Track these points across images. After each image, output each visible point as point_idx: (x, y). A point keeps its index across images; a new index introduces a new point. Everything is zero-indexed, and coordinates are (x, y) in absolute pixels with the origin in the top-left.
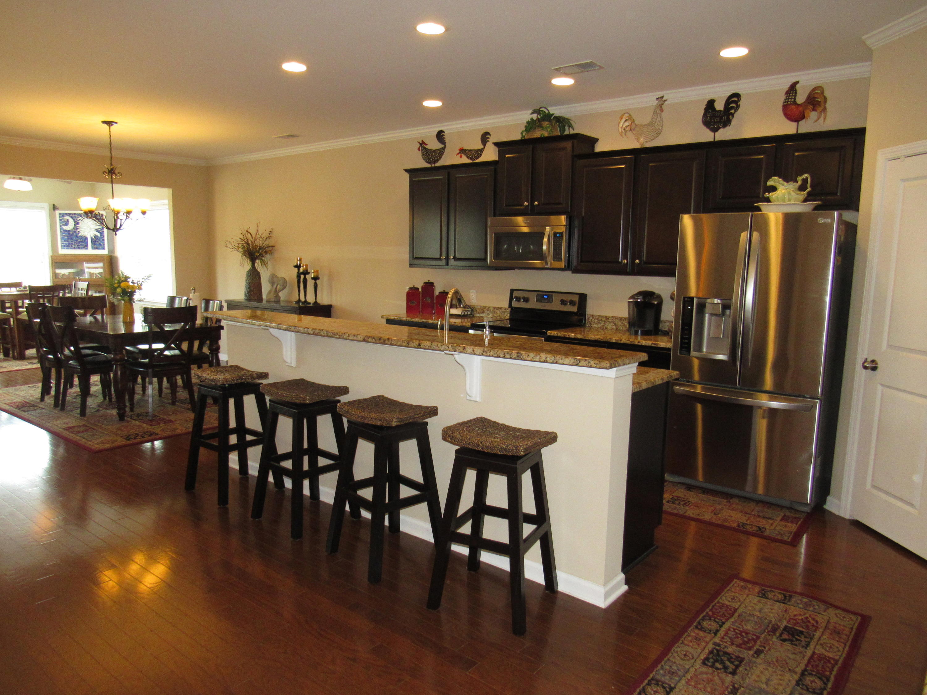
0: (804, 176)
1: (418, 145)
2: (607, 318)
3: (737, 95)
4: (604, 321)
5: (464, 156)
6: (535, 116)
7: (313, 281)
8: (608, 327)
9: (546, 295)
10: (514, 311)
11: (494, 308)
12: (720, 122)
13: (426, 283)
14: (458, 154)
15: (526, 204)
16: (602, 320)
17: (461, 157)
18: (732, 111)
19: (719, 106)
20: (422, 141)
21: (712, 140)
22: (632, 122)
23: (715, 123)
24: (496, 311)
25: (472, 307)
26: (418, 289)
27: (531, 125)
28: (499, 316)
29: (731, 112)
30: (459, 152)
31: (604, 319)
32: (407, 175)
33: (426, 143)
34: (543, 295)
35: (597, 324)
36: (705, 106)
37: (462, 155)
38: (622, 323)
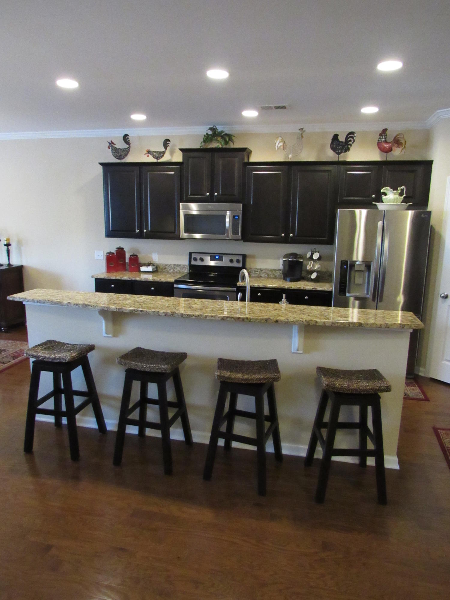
0: (402, 187)
1: (108, 144)
2: (261, 270)
3: (352, 133)
4: (259, 272)
5: (150, 156)
6: (210, 132)
7: (6, 247)
8: (262, 276)
9: (217, 256)
10: (191, 266)
11: (175, 265)
12: (343, 149)
13: (118, 248)
14: (146, 154)
15: (208, 194)
16: (257, 271)
17: (148, 156)
18: (351, 143)
19: (342, 139)
20: (111, 141)
21: (337, 160)
22: (284, 144)
23: (339, 149)
24: (176, 267)
25: (156, 265)
26: (113, 253)
27: (208, 139)
28: (179, 271)
29: (349, 143)
30: (146, 152)
31: (259, 271)
32: (101, 168)
33: (115, 143)
34: (215, 256)
35: (254, 274)
36: (332, 138)
37: (149, 155)
38: (272, 273)
